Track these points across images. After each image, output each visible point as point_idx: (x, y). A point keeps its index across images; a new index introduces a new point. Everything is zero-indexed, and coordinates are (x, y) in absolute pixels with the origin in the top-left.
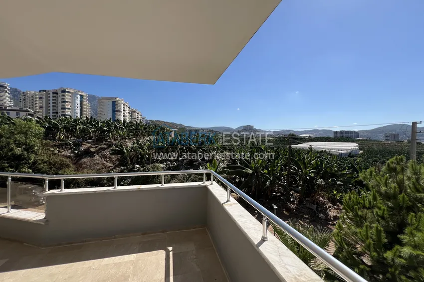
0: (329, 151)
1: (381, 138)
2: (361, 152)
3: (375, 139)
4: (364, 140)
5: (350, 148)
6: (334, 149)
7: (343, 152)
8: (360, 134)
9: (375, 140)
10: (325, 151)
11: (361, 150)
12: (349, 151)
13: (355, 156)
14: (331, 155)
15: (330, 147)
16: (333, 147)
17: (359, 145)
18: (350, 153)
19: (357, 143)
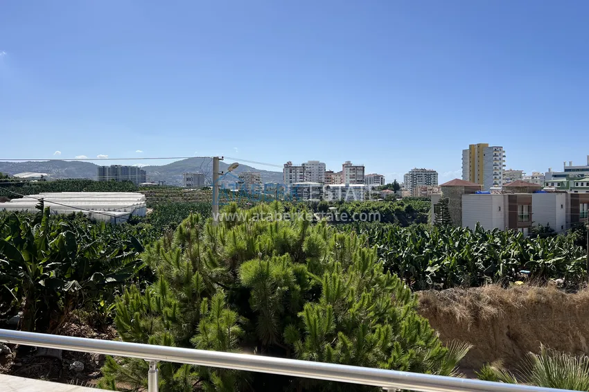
0: (90, 214)
1: (181, 182)
2: (150, 210)
3: (171, 184)
4: (155, 187)
5: (131, 204)
6: (100, 208)
7: (117, 214)
8: (149, 174)
9: (171, 187)
10: (80, 214)
11: (150, 207)
12: (129, 211)
13: (140, 221)
14: (94, 222)
15: (91, 204)
16: (98, 204)
17: (146, 196)
18: (131, 215)
19: (142, 193)
